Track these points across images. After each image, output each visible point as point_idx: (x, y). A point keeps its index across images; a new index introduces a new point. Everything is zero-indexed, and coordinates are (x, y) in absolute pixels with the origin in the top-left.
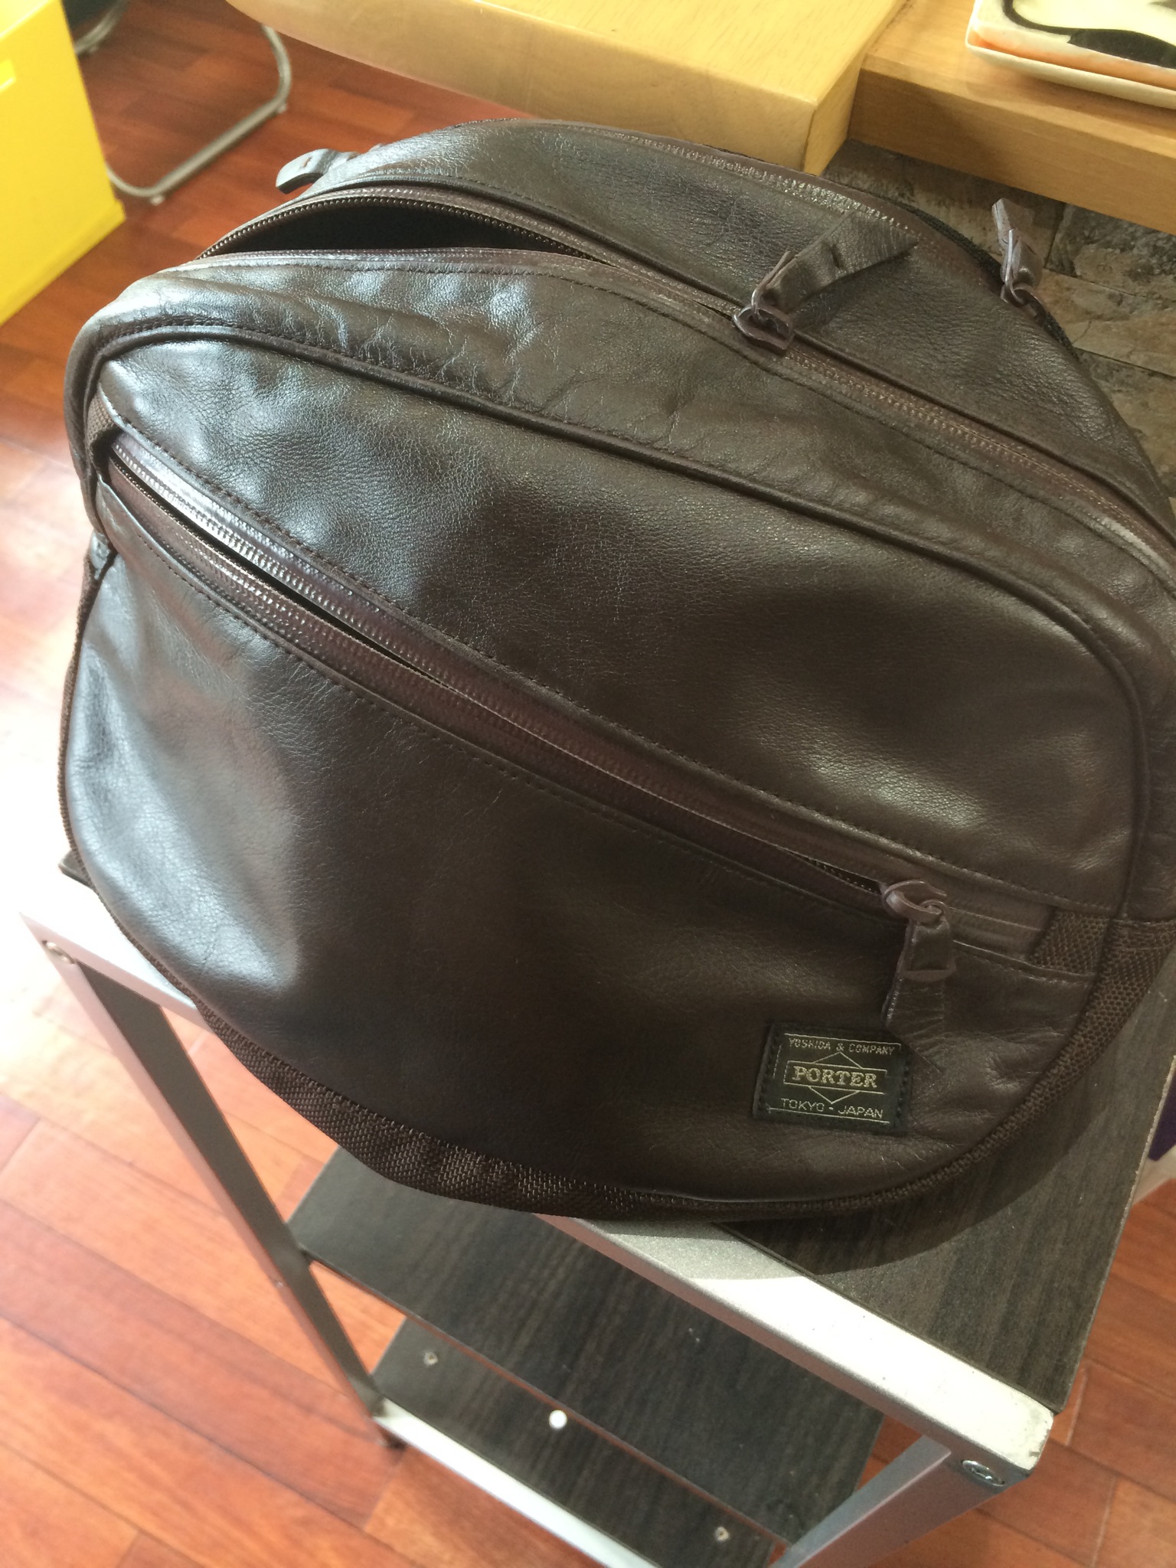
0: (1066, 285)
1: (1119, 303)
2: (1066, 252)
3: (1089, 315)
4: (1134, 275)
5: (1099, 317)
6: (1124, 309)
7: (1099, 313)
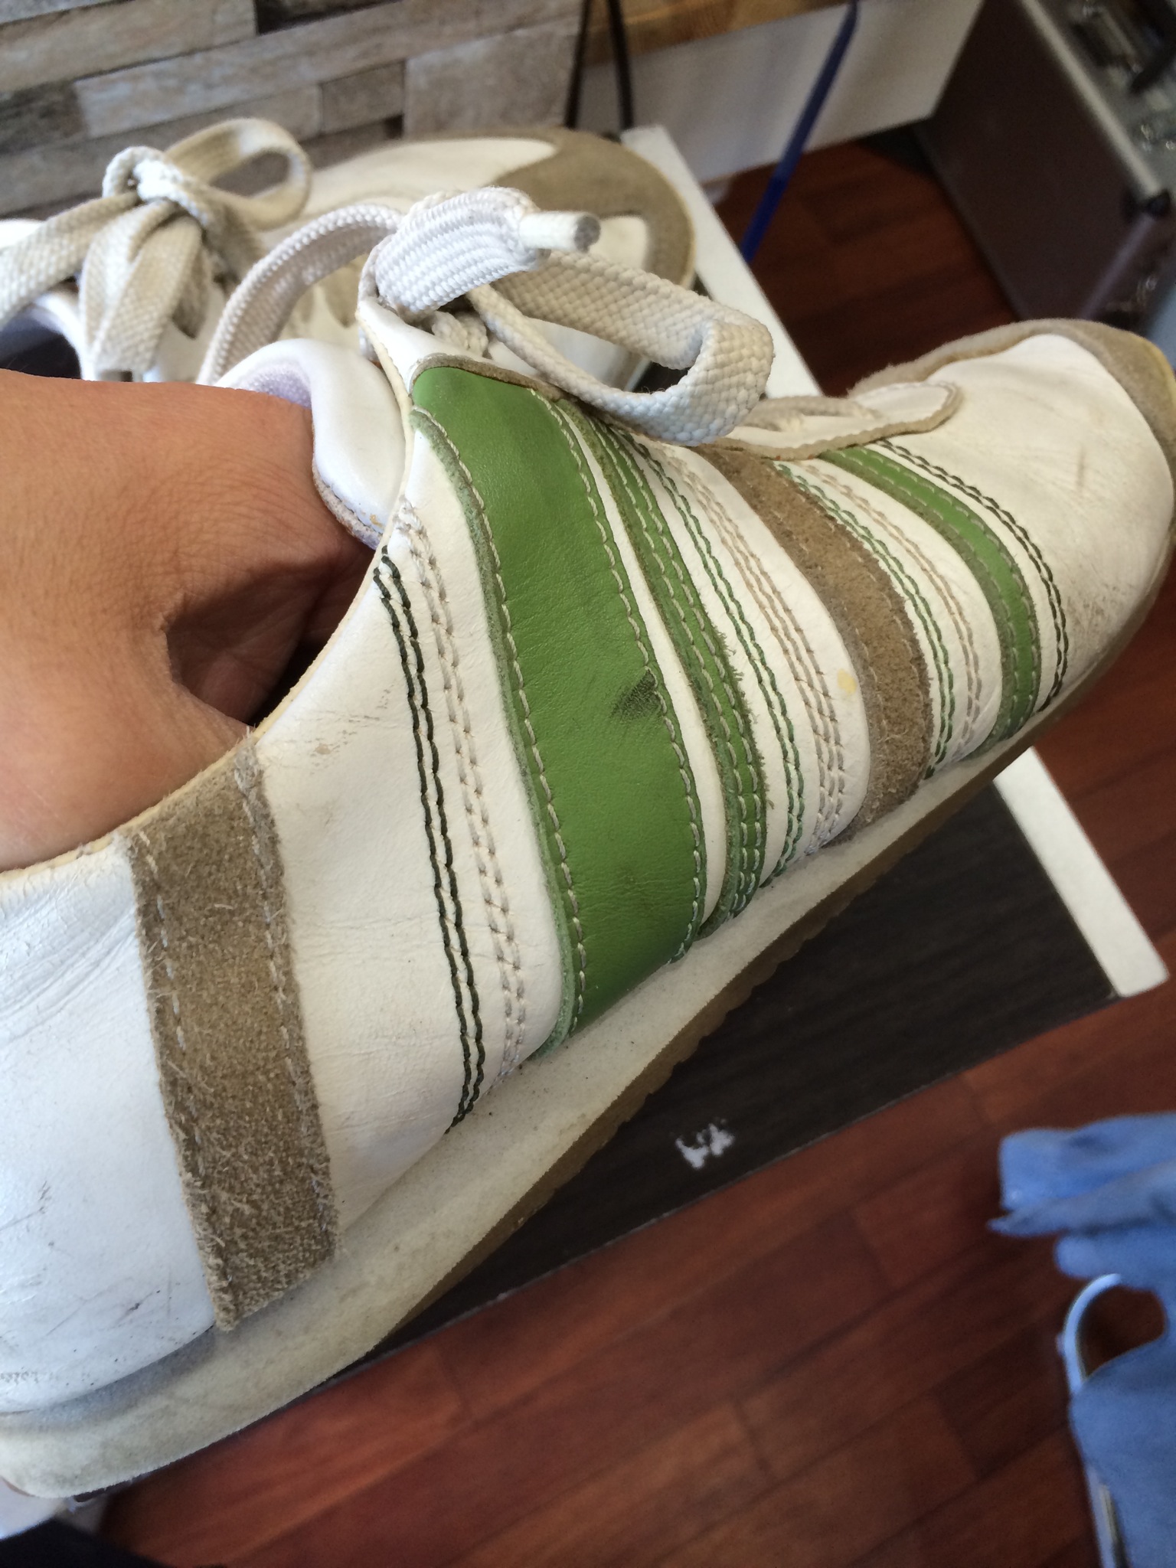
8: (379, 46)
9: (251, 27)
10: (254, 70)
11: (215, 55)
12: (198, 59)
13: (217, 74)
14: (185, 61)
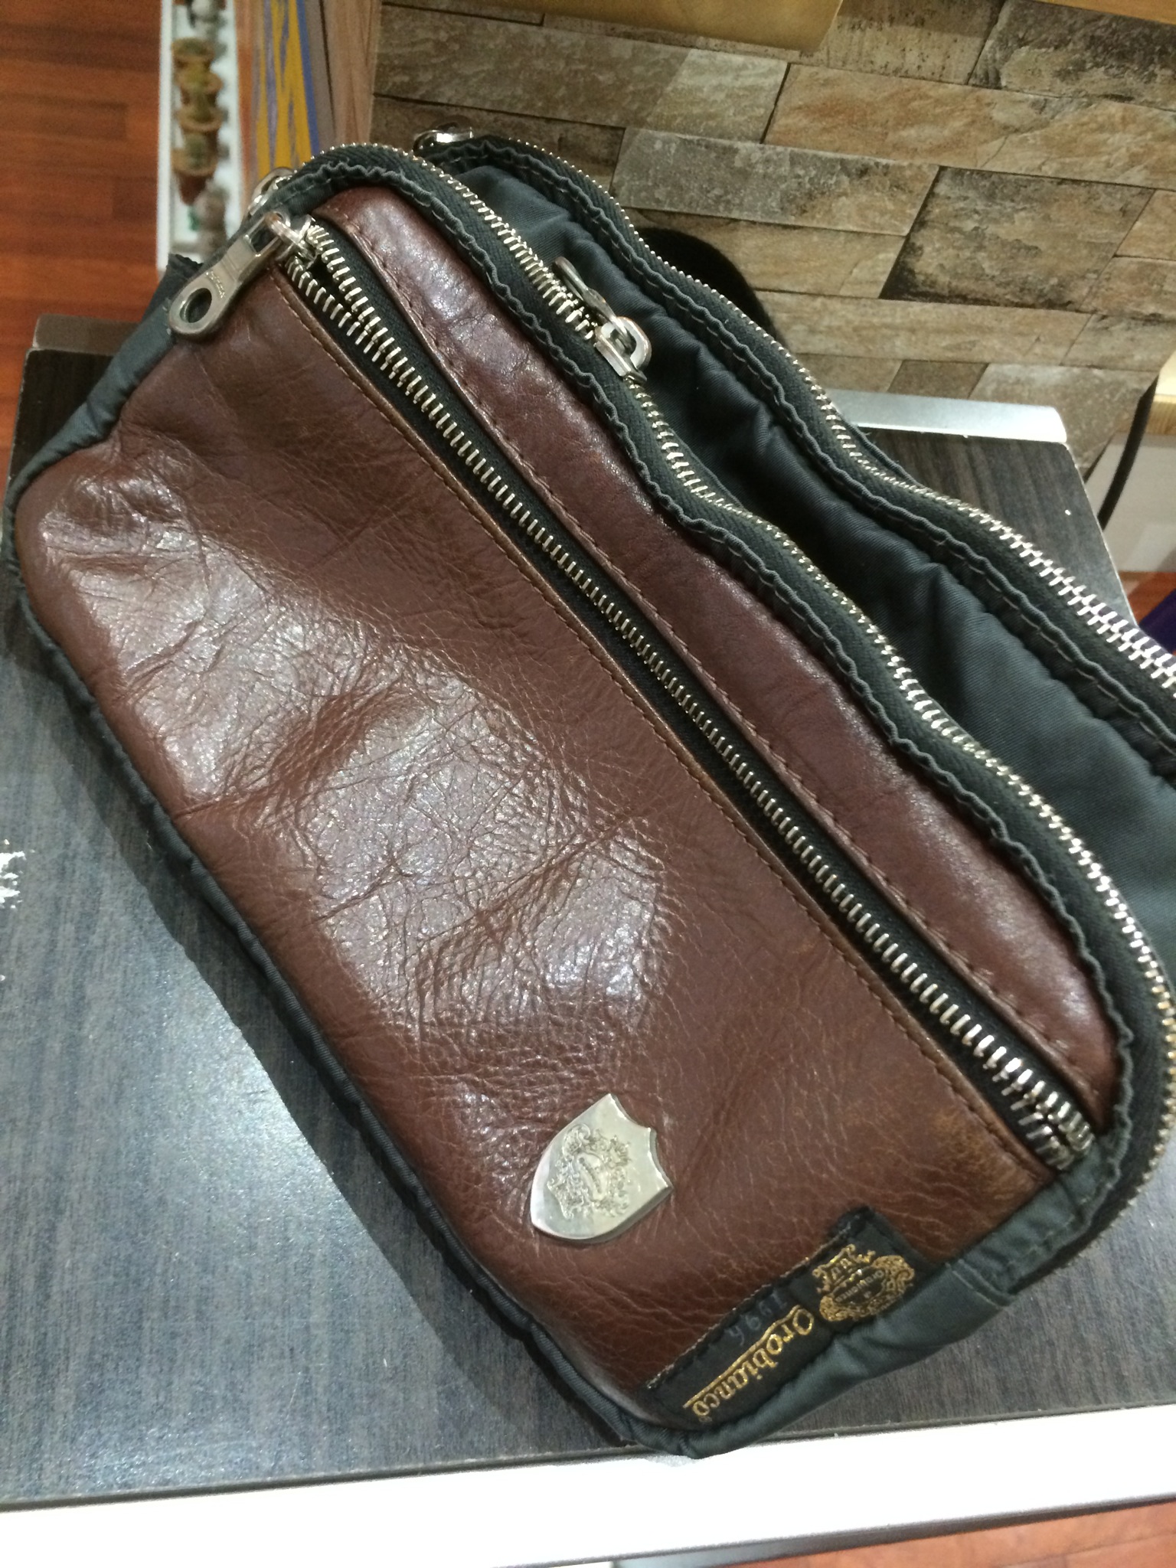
0: (987, 101)
1: (1042, 109)
2: (995, 61)
3: (1007, 130)
4: (1063, 75)
5: (1017, 131)
6: (1046, 115)
7: (1017, 124)
8: (974, 343)
9: (879, 289)
10: (856, 330)
11: (835, 305)
12: (818, 302)
13: (826, 321)
14: (806, 300)
